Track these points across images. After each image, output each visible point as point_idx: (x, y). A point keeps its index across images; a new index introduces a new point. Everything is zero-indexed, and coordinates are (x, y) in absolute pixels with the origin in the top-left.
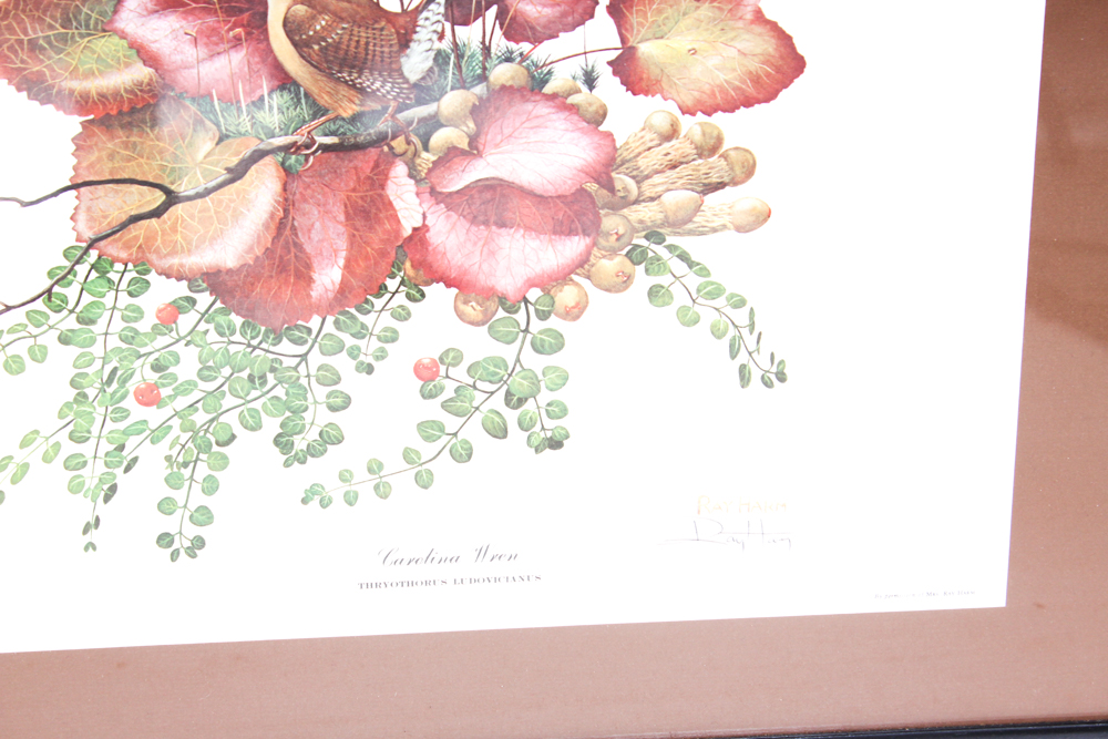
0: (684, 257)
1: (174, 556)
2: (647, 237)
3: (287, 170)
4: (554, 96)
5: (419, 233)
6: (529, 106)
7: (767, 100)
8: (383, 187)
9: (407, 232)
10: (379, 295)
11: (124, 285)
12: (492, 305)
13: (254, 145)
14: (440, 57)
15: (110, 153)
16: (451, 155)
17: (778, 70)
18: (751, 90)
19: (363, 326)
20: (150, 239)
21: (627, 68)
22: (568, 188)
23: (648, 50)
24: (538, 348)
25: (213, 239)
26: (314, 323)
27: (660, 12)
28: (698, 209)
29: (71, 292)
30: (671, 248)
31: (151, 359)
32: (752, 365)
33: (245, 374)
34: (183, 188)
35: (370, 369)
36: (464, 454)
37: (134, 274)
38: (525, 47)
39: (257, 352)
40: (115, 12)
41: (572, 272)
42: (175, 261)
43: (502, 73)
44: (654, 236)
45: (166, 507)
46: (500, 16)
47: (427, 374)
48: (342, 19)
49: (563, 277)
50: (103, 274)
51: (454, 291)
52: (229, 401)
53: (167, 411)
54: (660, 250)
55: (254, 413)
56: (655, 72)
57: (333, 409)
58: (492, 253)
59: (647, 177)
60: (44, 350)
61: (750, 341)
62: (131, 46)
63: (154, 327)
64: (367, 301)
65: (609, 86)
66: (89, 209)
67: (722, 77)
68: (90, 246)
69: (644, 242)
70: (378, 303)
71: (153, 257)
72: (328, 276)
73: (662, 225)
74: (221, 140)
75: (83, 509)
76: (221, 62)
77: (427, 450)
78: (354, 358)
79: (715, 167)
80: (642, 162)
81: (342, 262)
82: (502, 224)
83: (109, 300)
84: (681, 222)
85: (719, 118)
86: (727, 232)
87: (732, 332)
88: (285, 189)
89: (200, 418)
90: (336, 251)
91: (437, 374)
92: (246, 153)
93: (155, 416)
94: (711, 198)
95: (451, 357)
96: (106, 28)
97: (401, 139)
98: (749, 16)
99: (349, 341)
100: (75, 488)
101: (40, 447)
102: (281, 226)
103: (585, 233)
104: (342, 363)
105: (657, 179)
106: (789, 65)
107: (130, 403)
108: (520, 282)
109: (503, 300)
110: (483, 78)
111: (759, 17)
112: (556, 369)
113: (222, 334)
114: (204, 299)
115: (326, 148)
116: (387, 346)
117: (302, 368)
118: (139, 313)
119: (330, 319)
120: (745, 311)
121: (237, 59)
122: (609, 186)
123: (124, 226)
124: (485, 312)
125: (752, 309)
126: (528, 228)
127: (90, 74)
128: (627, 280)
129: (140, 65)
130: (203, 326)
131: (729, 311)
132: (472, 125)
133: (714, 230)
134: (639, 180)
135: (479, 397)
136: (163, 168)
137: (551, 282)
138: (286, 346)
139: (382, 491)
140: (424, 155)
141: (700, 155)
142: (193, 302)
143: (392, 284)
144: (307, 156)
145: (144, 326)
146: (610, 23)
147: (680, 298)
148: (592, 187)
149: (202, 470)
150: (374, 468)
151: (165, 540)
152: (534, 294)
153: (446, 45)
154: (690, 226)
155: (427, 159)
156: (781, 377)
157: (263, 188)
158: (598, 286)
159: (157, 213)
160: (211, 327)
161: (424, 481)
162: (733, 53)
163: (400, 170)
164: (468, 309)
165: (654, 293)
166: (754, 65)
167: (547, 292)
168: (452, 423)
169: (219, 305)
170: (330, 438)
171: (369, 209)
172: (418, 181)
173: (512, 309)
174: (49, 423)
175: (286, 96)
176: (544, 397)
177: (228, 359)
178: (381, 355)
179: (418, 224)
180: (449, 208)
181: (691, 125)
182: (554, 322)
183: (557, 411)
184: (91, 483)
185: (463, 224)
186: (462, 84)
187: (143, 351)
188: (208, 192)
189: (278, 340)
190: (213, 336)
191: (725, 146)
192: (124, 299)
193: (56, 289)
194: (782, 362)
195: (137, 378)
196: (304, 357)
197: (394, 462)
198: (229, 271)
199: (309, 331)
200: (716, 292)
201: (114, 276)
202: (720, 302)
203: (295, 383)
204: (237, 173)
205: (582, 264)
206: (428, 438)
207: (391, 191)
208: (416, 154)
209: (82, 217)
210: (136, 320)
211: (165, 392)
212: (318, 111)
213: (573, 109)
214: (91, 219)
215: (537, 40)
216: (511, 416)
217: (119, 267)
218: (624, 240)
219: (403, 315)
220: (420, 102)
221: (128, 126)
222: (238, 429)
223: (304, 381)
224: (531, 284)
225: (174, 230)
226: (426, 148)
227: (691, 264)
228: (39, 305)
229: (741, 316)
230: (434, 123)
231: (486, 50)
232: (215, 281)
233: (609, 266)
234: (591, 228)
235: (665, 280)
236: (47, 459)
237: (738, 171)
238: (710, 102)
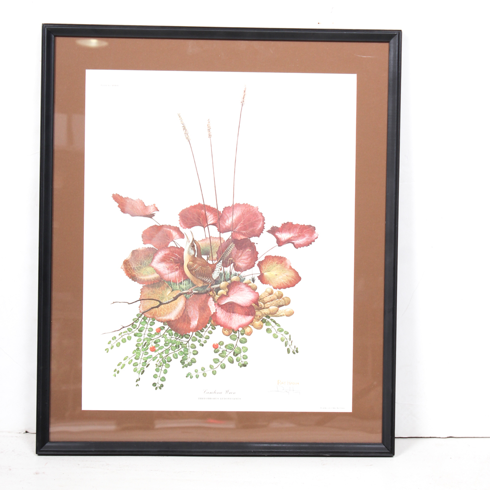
0: (274, 322)
1: (156, 389)
2: (266, 317)
3: (186, 299)
4: (245, 284)
5: (215, 313)
6: (240, 286)
7: (293, 286)
8: (207, 303)
9: (212, 313)
10: (205, 328)
11: (149, 323)
12: (231, 331)
13: (179, 292)
14: (221, 275)
15: (148, 292)
16: (222, 296)
17: (295, 280)
18: (289, 284)
19: (202, 335)
20: (155, 313)
21: (262, 278)
22: (248, 304)
23: (266, 274)
24: (241, 342)
25: (169, 313)
26: (191, 334)
27: (269, 266)
28: (277, 311)
29: (138, 324)
30: (271, 320)
31: (154, 340)
32: (290, 348)
33: (175, 345)
34: (164, 301)
35: (203, 345)
36: (223, 367)
37: (152, 321)
38: (239, 272)
39: (178, 340)
40: (152, 262)
41: (249, 324)
42: (161, 318)
43: (234, 278)
44: (268, 317)
45: (155, 376)
46: (234, 266)
47: (215, 347)
48: (200, 265)
49: (247, 325)
50: (145, 320)
51: (222, 328)
52: (171, 351)
53: (157, 353)
54: (269, 320)
55: (176, 355)
56: (268, 279)
57: (194, 354)
58: (231, 319)
59: (266, 303)
60: (131, 337)
61: (290, 342)
62: (154, 270)
63: (155, 333)
64: (203, 329)
65: (258, 282)
66: (143, 305)
67: (283, 281)
68: (142, 314)
69: (265, 318)
70: (205, 330)
71: (156, 317)
72: (194, 323)
73: (269, 314)
74: (172, 291)
75: (136, 376)
76: (173, 274)
77: (215, 365)
78: (199, 342)
79: (281, 301)
80: (265, 299)
81: (197, 320)
82: (233, 313)
83: (145, 326)
84: (274, 314)
85: (282, 290)
86: (284, 317)
87: (285, 340)
88: (186, 302)
89: (164, 355)
90: (196, 317)
91: (218, 347)
92: (178, 294)
93: (154, 354)
94: (280, 308)
95: (221, 343)
96: (150, 265)
97: (212, 292)
98: (288, 268)
99: (198, 338)
100: (135, 371)
101: (128, 360)
102: (184, 310)
103: (252, 315)
104: (196, 343)
105: (268, 303)
106: (297, 279)
107: (149, 351)
108: (237, 326)
109: (233, 330)
110: (230, 279)
111: (291, 267)
112: (245, 347)
113: (170, 335)
114: (167, 327)
115: (195, 294)
116: (207, 340)
117: (187, 344)
118: (152, 330)
119: (194, 333)
120: (288, 335)
121: (177, 273)
122: (257, 304)
123: (150, 309)
124: (229, 333)
125: (290, 335)
126: (239, 314)
127: (145, 275)
128: (261, 327)
129: (156, 274)
130: (166, 333)
131: (285, 335)
132: (227, 290)
133: (281, 316)
134: (264, 304)
135: (227, 353)
136: (159, 297)
137: (244, 326)
138: (184, 339)
139: (204, 375)
140: (217, 296)
141: (278, 298)
142: (164, 328)
143: (208, 325)
144: (191, 295)
145: (153, 333)
146: (258, 268)
147: (274, 332)
148: (254, 305)
149: (164, 368)
150: (203, 369)
151: (154, 384)
152: (240, 329)
153: (222, 272)
154: (276, 315)
155: (217, 297)
156: (297, 352)
157: (181, 303)
158: (255, 328)
159: (157, 307)
160: (168, 333)
161: (214, 373)
162: (285, 275)
163: (211, 299)
164: (225, 332)
165: (268, 330)
166: (290, 278)
167: (243, 329)
168: (221, 359)
169: (170, 328)
170: (193, 361)
171: (204, 308)
172: (215, 302)
173: (235, 333)
174: (131, 355)
175: (187, 282)
176: (242, 354)
177: (171, 341)
178: (205, 342)
179: (215, 312)
180: (222, 308)
181: (276, 291)
182: (245, 336)
183: (245, 357)
184: (139, 370)
185: (225, 312)
186: (225, 280)
187: (152, 338)
188: (169, 302)
189: (182, 338)
190: (168, 336)
191: (284, 296)
192: (149, 326)
193: (134, 323)
194: (297, 348)
195: (150, 345)
196: (188, 342)
197: (207, 368)
198: (172, 321)
199: (189, 336)
200: (281, 330)
201: (147, 321)
202: (283, 333)
203: (186, 348)
204: (175, 298)
205: (251, 322)
206: (216, 363)
207: (209, 304)
208: (215, 296)
209: (141, 307)
210: (151, 331)
211: (157, 348)
212: (194, 285)
213: (250, 287)
214: (143, 308)
215: (242, 271)
216: (235, 358)
217: (148, 319)
218: (261, 317)
219: (211, 333)
220: (216, 284)
221: (153, 287)
222: (172, 358)
223: (188, 347)
224: (240, 327)
225: (161, 311)
226: (217, 294)
227: (276, 324)
228: (130, 327)
229: (287, 336)
230: (219, 289)
231: (231, 273)
232: (169, 322)
233: (257, 323)
234: (253, 314)
235: (270, 327)
236: (129, 363)
237: (286, 302)
238: (280, 286)
